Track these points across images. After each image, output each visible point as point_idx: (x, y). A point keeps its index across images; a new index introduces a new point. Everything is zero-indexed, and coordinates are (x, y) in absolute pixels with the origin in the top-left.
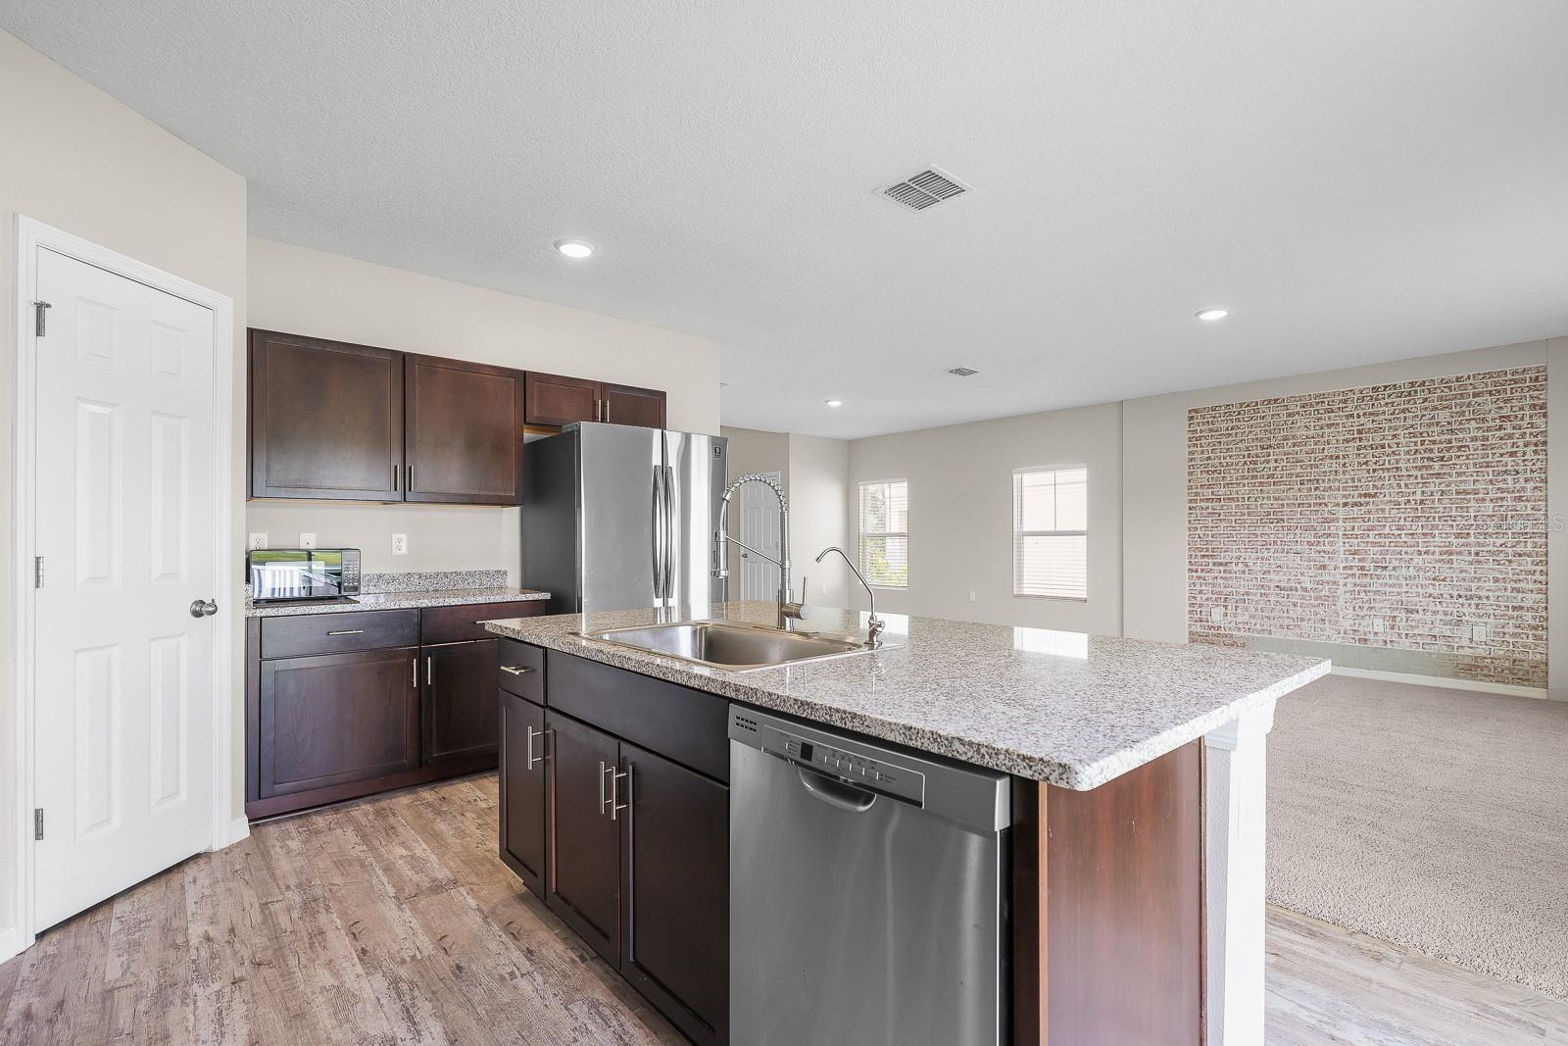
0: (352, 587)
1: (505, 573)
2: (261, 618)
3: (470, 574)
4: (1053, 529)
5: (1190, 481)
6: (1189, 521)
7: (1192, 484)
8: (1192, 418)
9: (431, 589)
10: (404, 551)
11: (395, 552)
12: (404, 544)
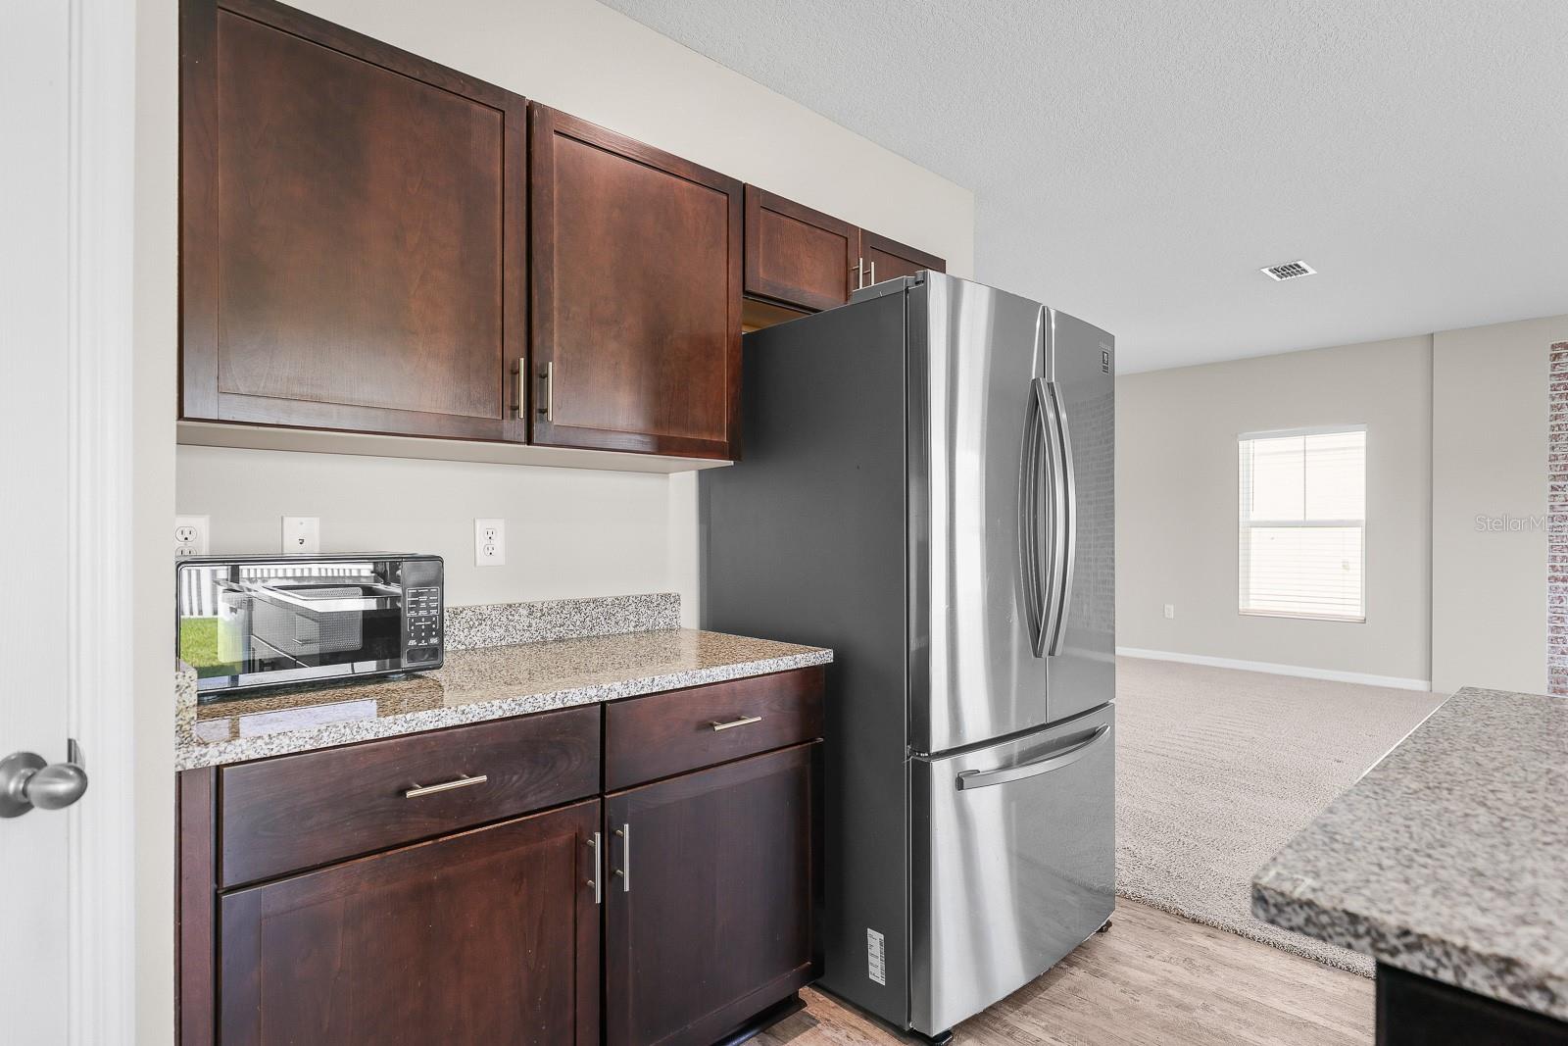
0: (424, 650)
1: (677, 599)
2: (219, 769)
3: (621, 603)
4: (1302, 518)
5: (1553, 448)
6: (1552, 507)
7: (1557, 452)
8: (1557, 356)
9: (550, 636)
10: (499, 557)
11: (482, 559)
12: (499, 542)
